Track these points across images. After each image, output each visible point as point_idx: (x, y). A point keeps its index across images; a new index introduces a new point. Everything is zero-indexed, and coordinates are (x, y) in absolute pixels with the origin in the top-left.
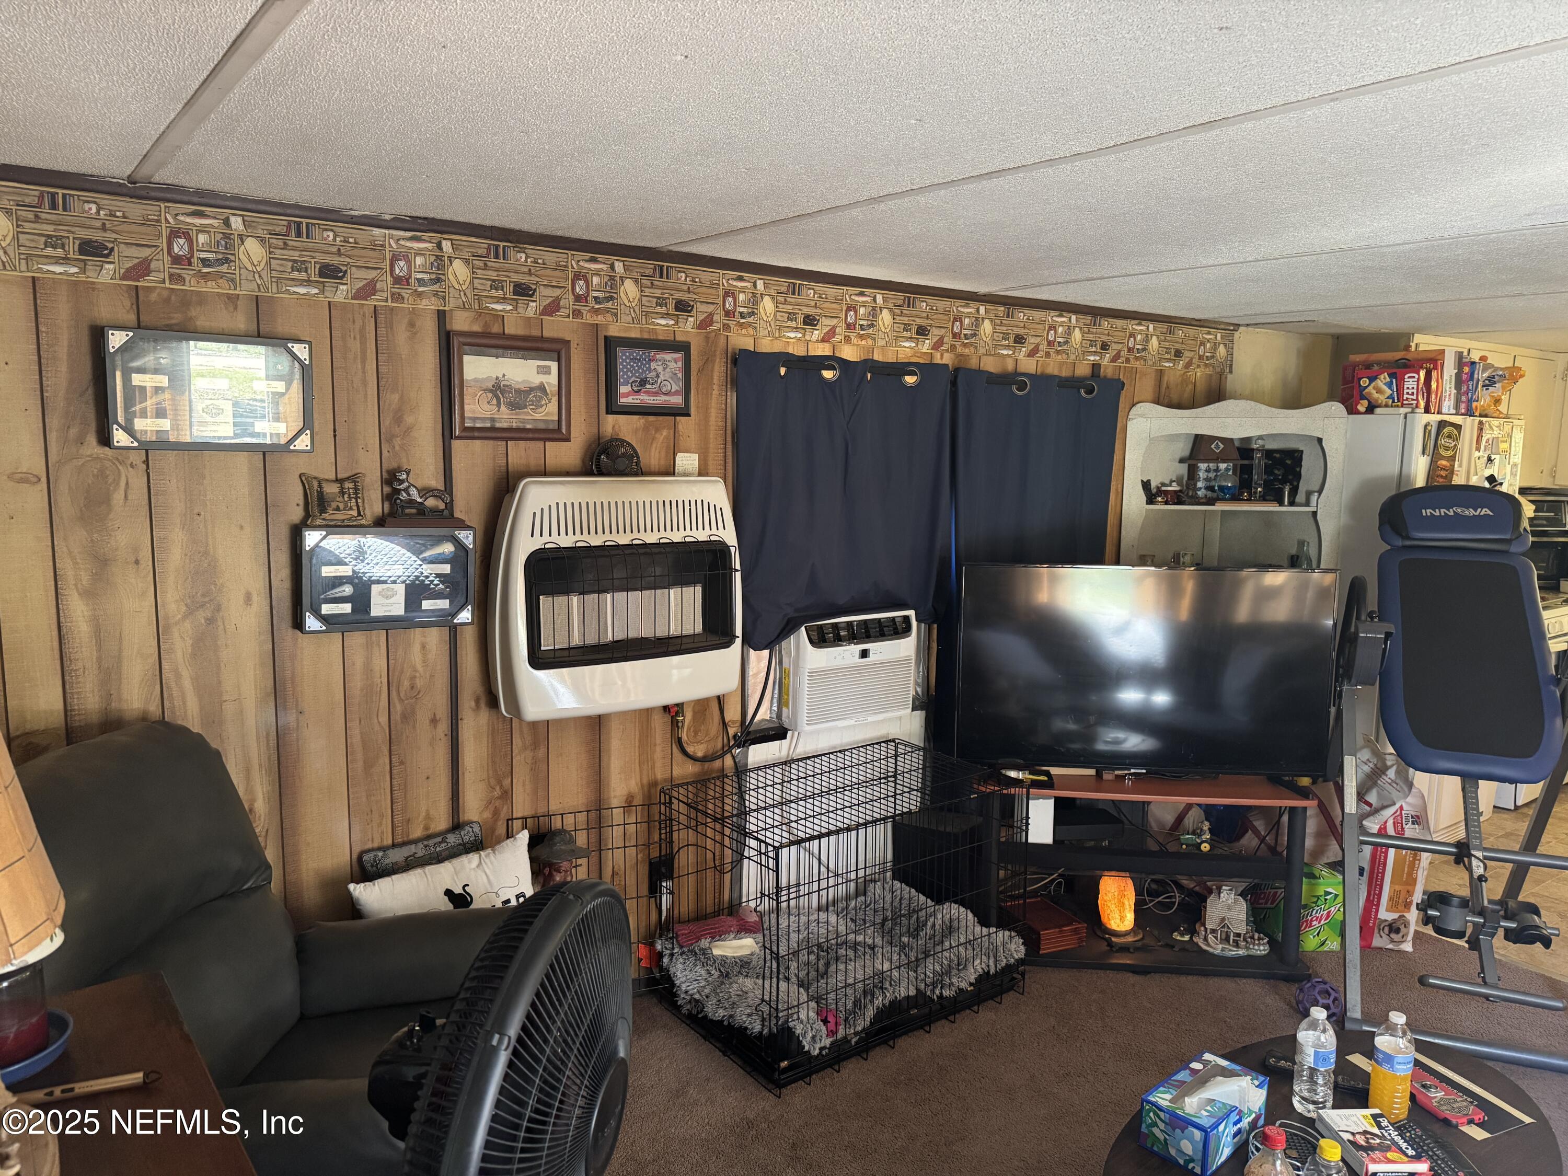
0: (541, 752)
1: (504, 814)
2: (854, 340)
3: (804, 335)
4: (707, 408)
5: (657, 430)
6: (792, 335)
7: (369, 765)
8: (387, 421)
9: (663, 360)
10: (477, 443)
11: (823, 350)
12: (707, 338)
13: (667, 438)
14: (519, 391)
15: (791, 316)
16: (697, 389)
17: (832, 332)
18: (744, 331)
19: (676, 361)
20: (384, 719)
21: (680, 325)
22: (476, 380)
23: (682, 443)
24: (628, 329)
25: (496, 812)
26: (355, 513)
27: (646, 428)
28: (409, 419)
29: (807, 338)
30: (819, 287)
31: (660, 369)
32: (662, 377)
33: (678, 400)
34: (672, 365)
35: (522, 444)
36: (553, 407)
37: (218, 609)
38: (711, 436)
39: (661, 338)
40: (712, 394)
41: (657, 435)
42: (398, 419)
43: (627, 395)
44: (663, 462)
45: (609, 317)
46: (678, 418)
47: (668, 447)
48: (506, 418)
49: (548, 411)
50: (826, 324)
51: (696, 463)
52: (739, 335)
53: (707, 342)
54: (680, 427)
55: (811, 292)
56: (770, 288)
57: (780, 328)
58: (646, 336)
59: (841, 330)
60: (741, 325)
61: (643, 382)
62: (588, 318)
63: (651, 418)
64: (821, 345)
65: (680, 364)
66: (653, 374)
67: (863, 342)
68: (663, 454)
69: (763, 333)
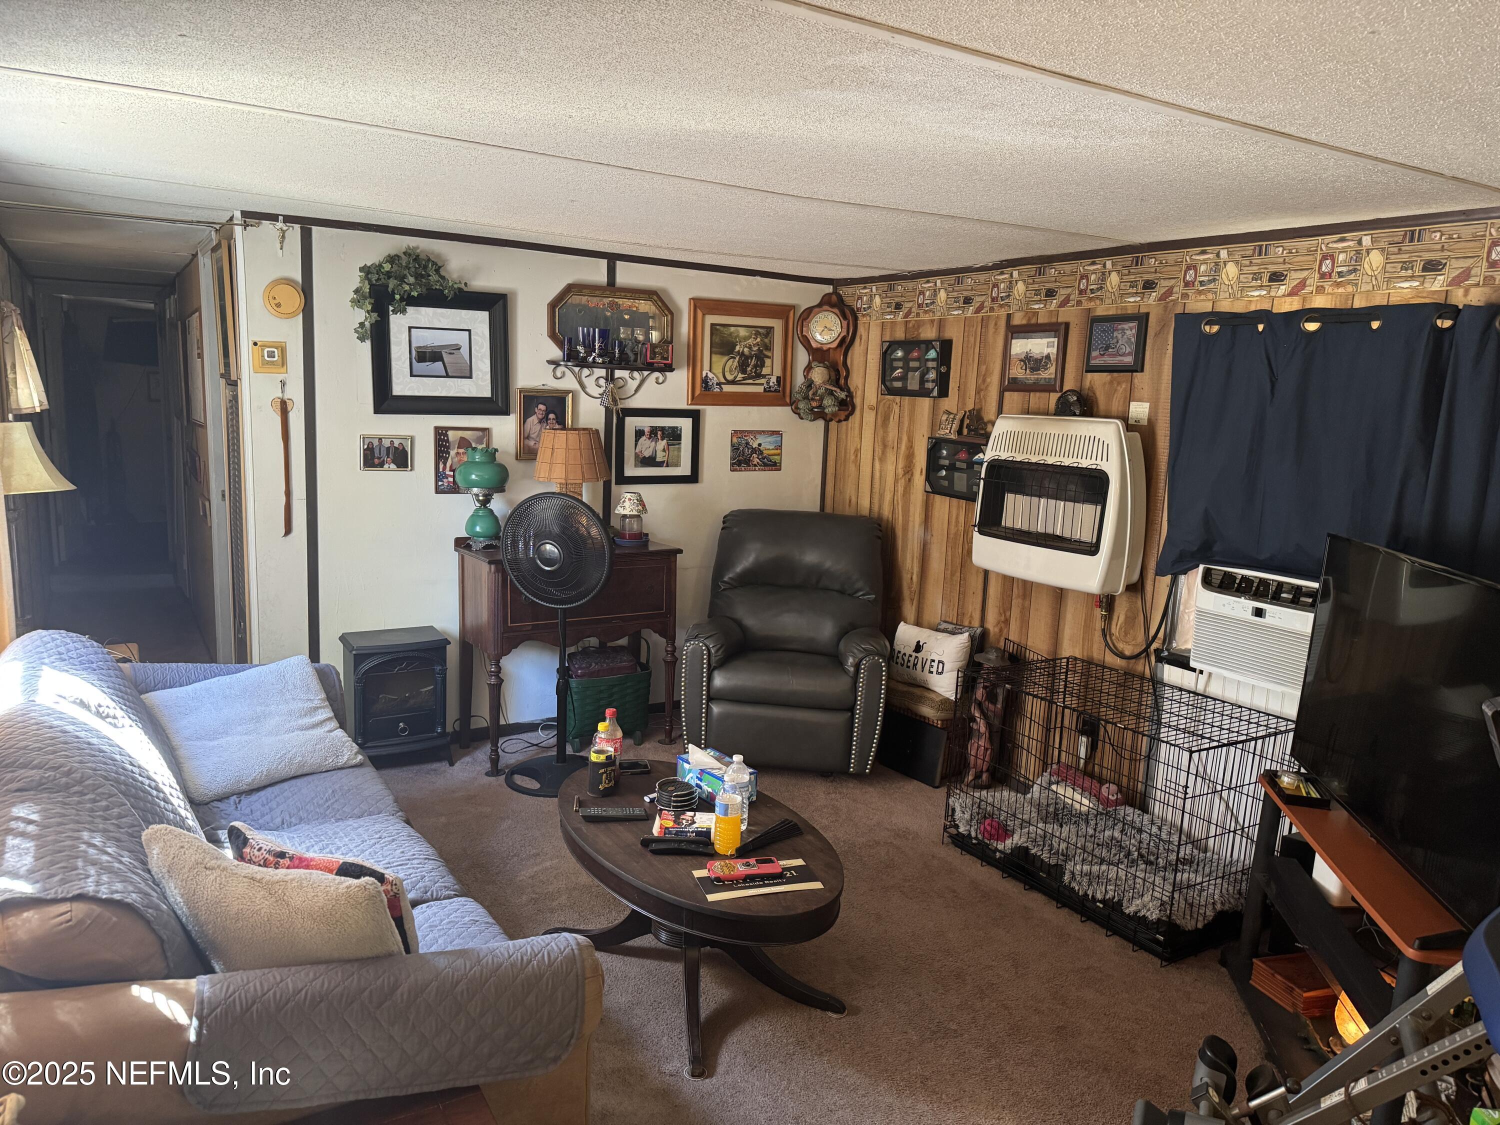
0: (1027, 603)
1: (1004, 635)
2: (1328, 289)
3: (1269, 292)
4: (1161, 365)
5: (1119, 383)
6: (1256, 293)
7: (952, 575)
8: (980, 381)
9: (1123, 329)
10: (1016, 393)
11: (1291, 305)
12: (1166, 307)
13: (1125, 390)
14: (1036, 360)
15: (1256, 276)
16: (1153, 350)
17: (1303, 284)
18: (1203, 297)
19: (1131, 329)
20: (960, 551)
21: (1145, 300)
22: (1017, 354)
23: (1136, 394)
24: (1108, 309)
25: (1001, 630)
26: (948, 431)
27: (1111, 382)
28: (988, 380)
29: (1273, 294)
30: (1288, 243)
31: (1120, 336)
32: (1120, 342)
33: (1129, 360)
34: (1128, 332)
35: (1038, 394)
36: (1052, 369)
37: (912, 475)
38: (1163, 388)
39: (1129, 312)
40: (1166, 354)
41: (1119, 388)
42: (984, 381)
43: (1096, 358)
44: (1120, 409)
45: (1098, 302)
46: (1135, 374)
47: (1126, 398)
48: (1031, 377)
49: (1050, 373)
50: (1294, 278)
51: (1147, 410)
52: (1197, 301)
53: (1165, 311)
54: (1136, 381)
55: (1278, 250)
56: (1234, 255)
57: (1242, 289)
58: (1119, 312)
59: (1314, 280)
60: (1200, 292)
61: (1107, 348)
62: (1086, 305)
63: (1115, 374)
64: (1289, 299)
65: (1134, 331)
66: (1115, 340)
67: (1341, 290)
68: (1121, 403)
69: (1223, 295)
